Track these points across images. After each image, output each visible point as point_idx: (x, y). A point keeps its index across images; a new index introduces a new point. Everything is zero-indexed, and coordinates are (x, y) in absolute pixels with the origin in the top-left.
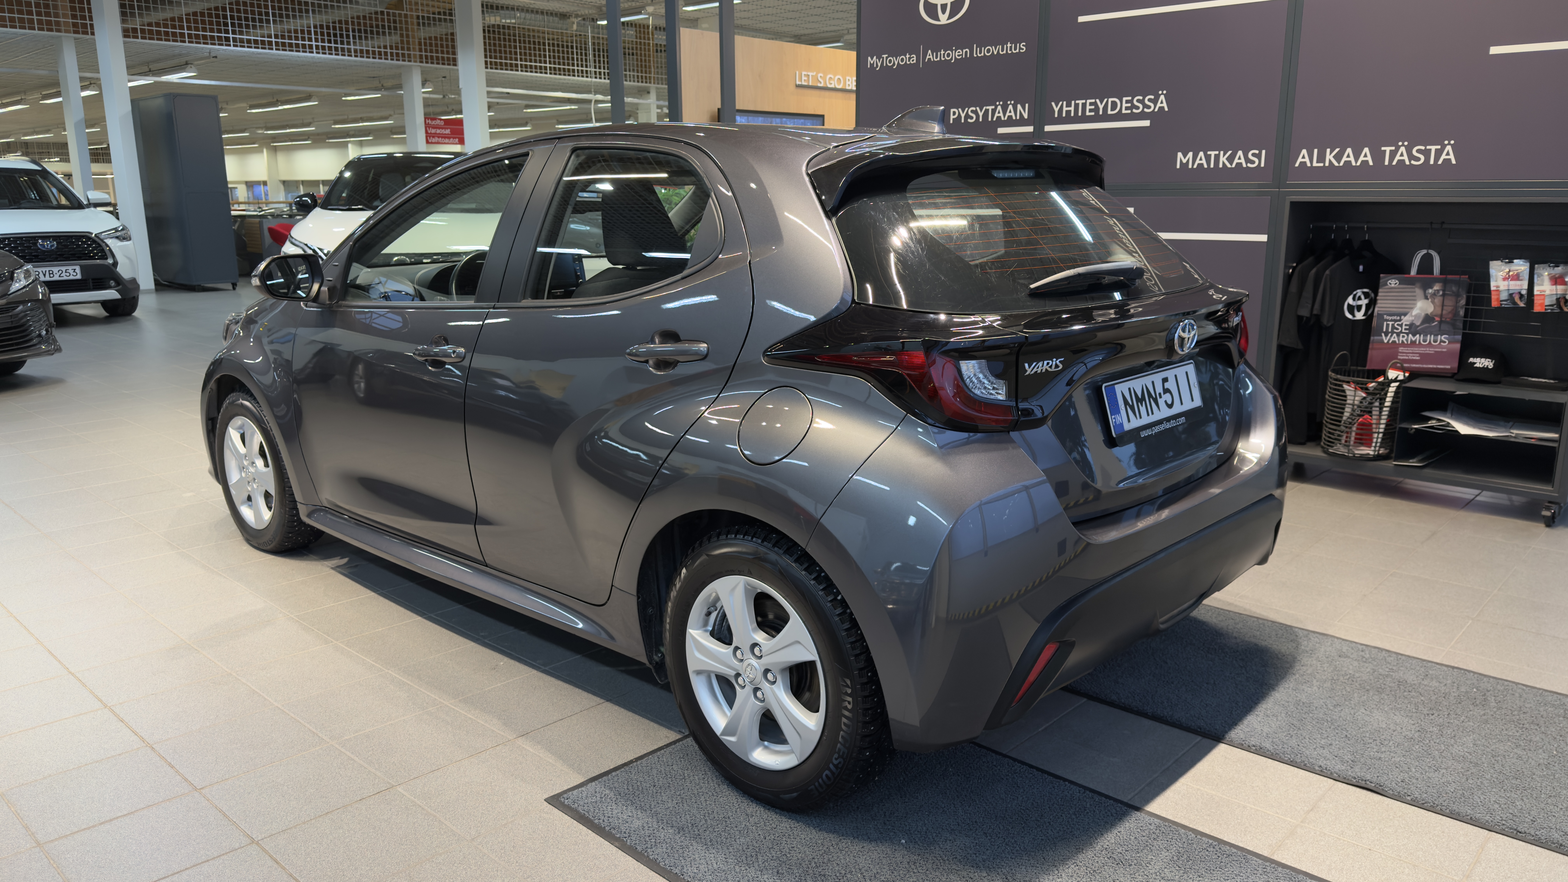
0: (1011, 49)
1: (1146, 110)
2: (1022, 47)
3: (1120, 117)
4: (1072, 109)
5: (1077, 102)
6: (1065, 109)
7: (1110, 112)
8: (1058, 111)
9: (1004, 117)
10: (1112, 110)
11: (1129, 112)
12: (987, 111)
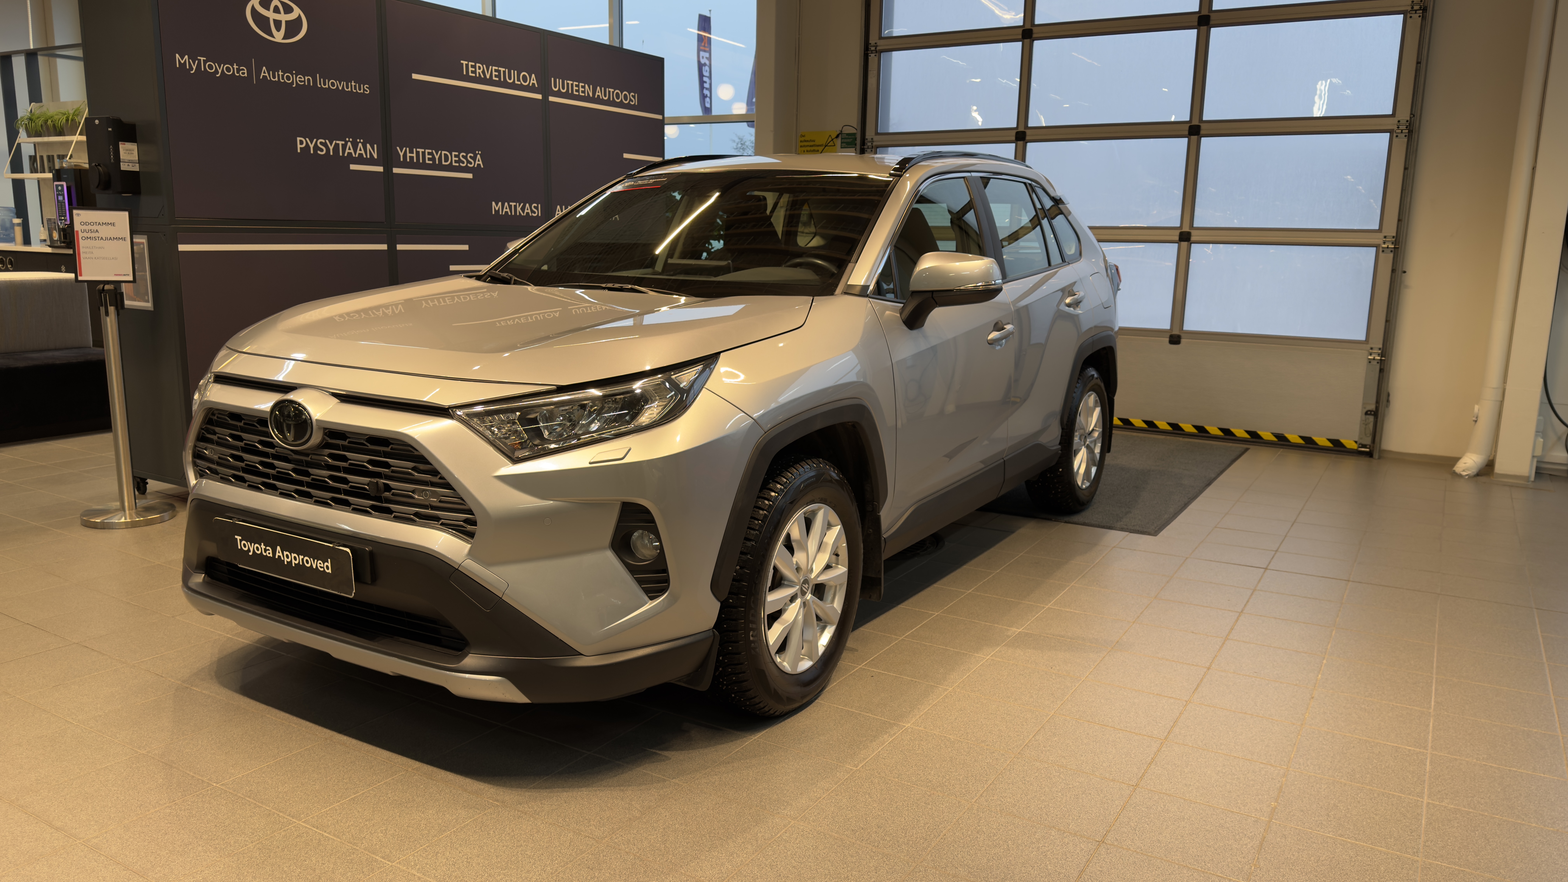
0: (355, 89)
1: (469, 165)
2: (365, 89)
3: (450, 168)
4: (414, 155)
5: (418, 150)
6: (408, 155)
7: (444, 163)
8: (403, 155)
9: (355, 154)
10: (445, 161)
11: (457, 164)
12: (337, 145)
